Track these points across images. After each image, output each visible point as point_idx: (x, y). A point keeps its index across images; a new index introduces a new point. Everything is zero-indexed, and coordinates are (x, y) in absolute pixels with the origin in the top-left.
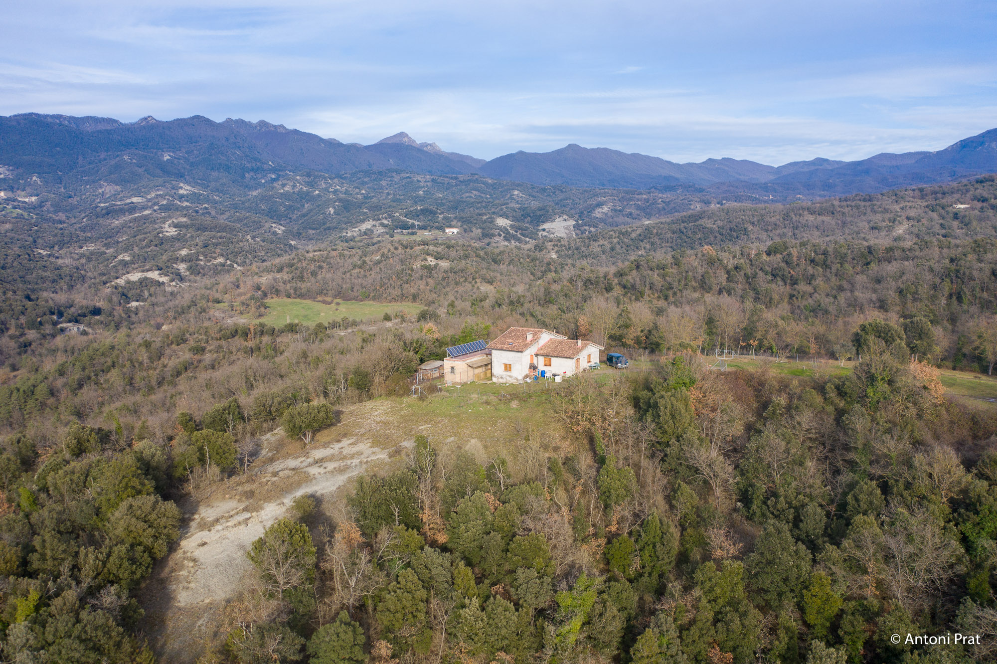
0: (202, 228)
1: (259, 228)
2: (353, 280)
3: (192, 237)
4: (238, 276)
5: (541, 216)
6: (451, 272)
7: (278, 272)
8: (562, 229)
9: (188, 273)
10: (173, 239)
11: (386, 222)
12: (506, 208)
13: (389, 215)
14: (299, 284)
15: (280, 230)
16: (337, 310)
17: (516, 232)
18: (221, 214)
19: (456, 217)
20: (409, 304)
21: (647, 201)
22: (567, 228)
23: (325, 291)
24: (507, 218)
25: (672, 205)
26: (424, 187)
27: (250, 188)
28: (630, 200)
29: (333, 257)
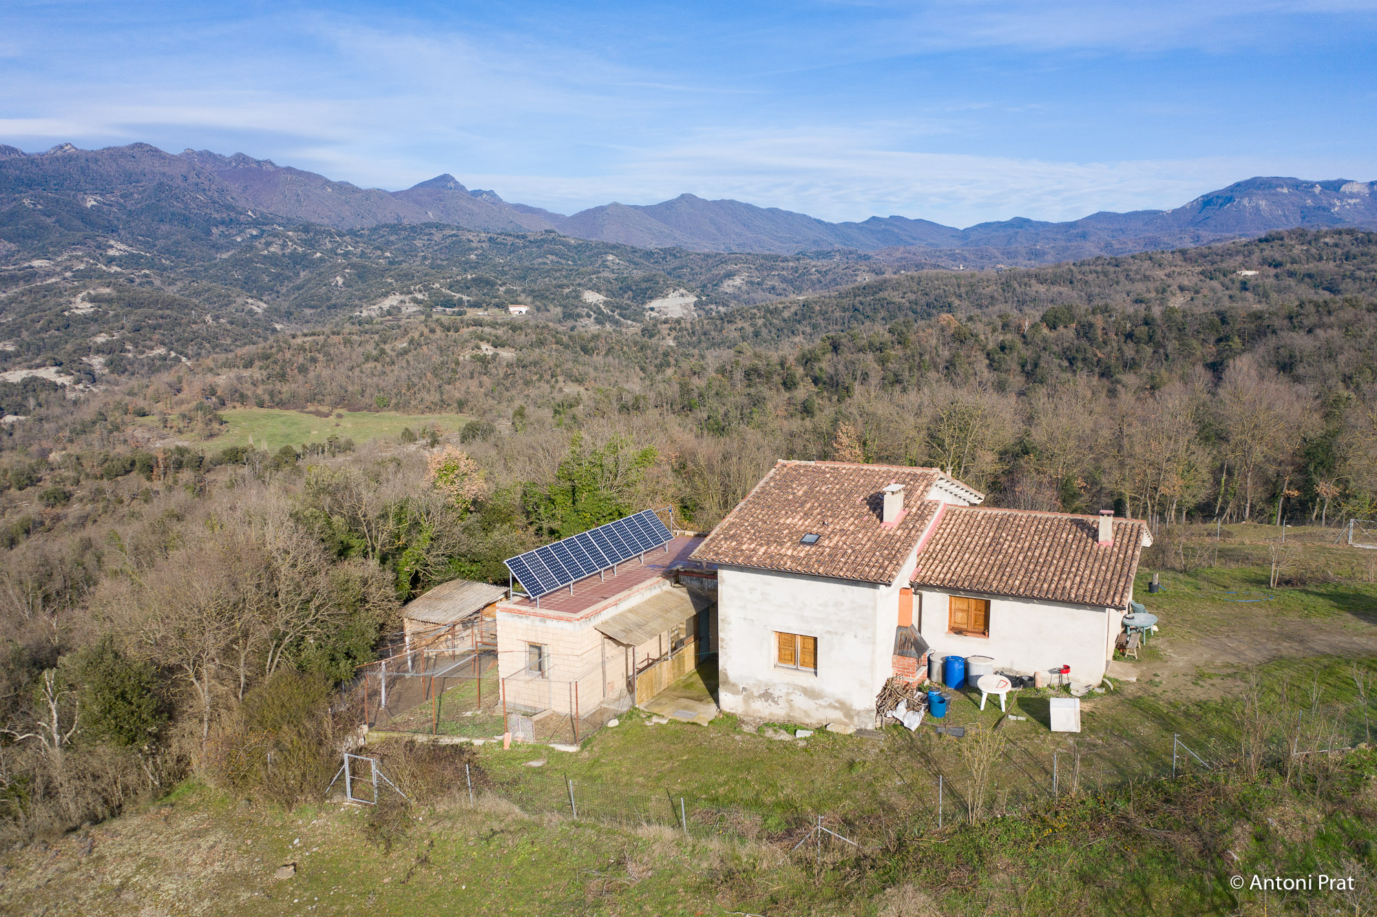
0: (133, 304)
1: (227, 305)
2: (364, 379)
3: (116, 316)
4: (181, 374)
5: (647, 289)
6: (517, 367)
7: (246, 367)
8: (678, 308)
9: (107, 370)
10: (86, 320)
11: (420, 296)
12: (597, 278)
13: (424, 286)
14: (278, 386)
15: (259, 307)
16: (337, 425)
17: (613, 311)
18: (169, 285)
19: (524, 291)
20: (453, 415)
21: (796, 270)
22: (686, 306)
23: (320, 397)
24: (599, 291)
25: (830, 276)
26: (476, 249)
27: (218, 248)
28: (771, 268)
29: (335, 345)
